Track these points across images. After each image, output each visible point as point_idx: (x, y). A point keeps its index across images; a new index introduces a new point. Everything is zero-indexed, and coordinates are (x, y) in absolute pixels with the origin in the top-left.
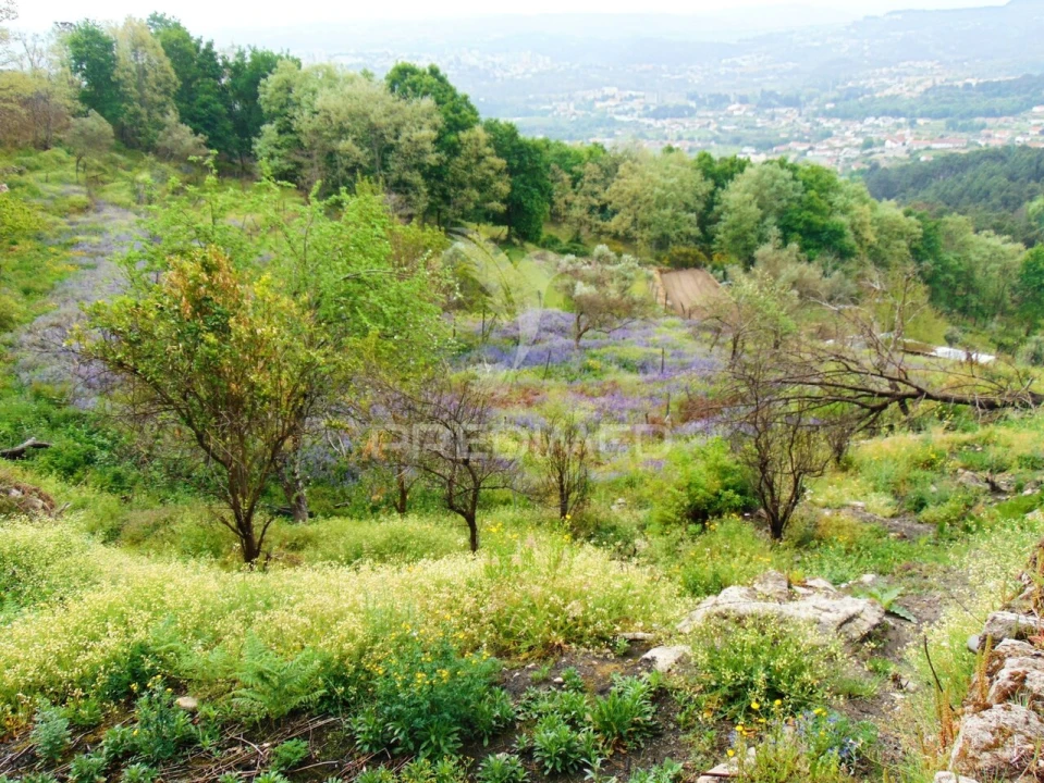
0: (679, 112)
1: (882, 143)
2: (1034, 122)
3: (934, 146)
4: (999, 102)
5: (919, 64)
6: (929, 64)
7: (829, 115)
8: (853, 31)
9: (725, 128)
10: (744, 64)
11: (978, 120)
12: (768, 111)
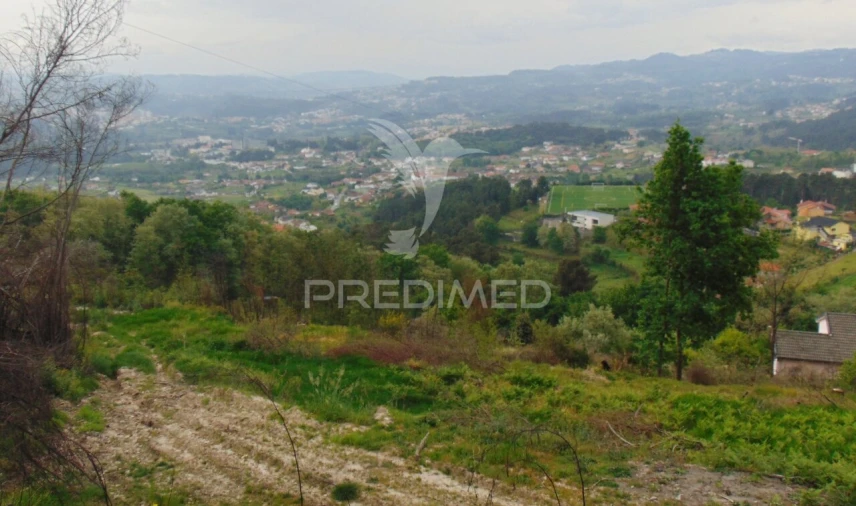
0: (260, 156)
5: (451, 117)
6: (458, 116)
8: (403, 91)
9: (296, 168)
10: (320, 116)
12: (332, 154)
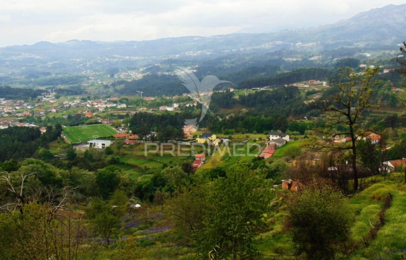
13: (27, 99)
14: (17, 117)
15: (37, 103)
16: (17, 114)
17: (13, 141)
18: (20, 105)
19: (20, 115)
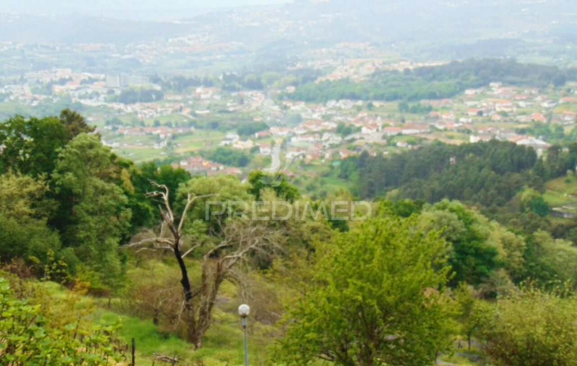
0: (146, 97)
1: (359, 130)
2: (470, 103)
3: (405, 132)
4: (437, 85)
7: (294, 98)
11: (424, 103)
13: (544, 87)
14: (518, 122)
15: (565, 96)
16: (519, 117)
17: (481, 168)
18: (530, 98)
19: (523, 118)
